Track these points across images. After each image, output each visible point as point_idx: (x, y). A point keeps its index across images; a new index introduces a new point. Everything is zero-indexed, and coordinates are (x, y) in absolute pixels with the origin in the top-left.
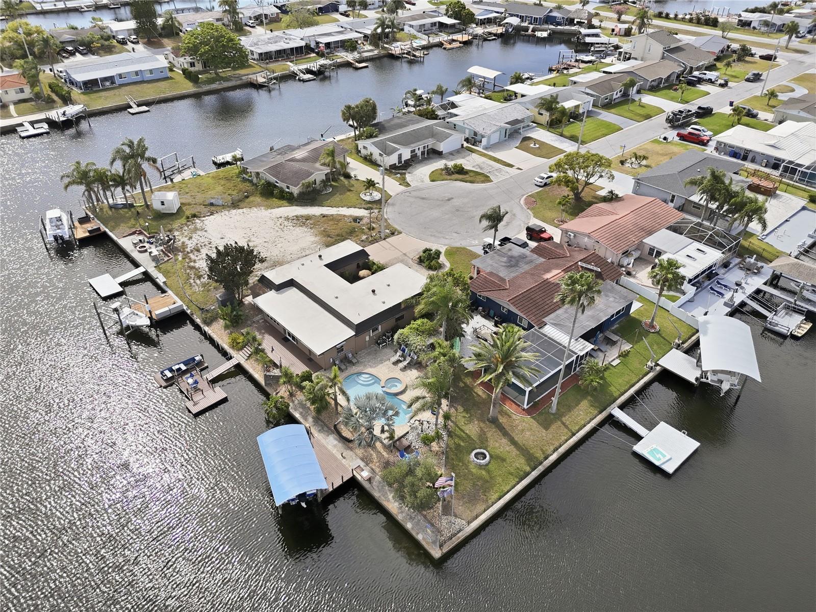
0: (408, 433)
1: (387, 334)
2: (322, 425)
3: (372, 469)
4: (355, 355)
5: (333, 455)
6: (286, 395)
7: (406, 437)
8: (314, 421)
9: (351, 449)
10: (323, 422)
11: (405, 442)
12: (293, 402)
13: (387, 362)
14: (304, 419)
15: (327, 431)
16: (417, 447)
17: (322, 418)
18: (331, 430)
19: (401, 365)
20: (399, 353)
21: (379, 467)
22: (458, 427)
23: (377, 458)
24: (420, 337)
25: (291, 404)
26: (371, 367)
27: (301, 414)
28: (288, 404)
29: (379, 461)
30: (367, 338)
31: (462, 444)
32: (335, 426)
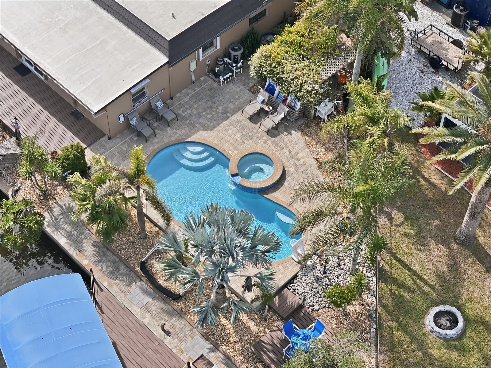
0: (295, 277)
1: (233, 53)
2: (114, 262)
3: (228, 357)
4: (169, 102)
5: (145, 328)
6: (33, 196)
7: (293, 286)
8: (97, 253)
9: (181, 314)
10: (118, 256)
11: (293, 299)
12: (51, 210)
13: (237, 116)
14: (76, 248)
15: (126, 275)
16: (316, 307)
17: (114, 246)
18: (135, 272)
19: (268, 123)
20: (263, 95)
21: (242, 353)
22: (397, 258)
23: (236, 332)
24: (306, 63)
25: (46, 215)
26: (206, 128)
27: (69, 236)
28: (41, 215)
29: (241, 341)
30: (193, 66)
31: (407, 296)
32: (143, 265)
